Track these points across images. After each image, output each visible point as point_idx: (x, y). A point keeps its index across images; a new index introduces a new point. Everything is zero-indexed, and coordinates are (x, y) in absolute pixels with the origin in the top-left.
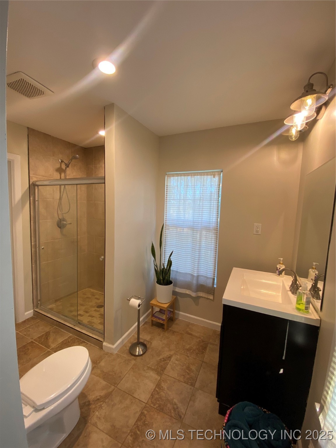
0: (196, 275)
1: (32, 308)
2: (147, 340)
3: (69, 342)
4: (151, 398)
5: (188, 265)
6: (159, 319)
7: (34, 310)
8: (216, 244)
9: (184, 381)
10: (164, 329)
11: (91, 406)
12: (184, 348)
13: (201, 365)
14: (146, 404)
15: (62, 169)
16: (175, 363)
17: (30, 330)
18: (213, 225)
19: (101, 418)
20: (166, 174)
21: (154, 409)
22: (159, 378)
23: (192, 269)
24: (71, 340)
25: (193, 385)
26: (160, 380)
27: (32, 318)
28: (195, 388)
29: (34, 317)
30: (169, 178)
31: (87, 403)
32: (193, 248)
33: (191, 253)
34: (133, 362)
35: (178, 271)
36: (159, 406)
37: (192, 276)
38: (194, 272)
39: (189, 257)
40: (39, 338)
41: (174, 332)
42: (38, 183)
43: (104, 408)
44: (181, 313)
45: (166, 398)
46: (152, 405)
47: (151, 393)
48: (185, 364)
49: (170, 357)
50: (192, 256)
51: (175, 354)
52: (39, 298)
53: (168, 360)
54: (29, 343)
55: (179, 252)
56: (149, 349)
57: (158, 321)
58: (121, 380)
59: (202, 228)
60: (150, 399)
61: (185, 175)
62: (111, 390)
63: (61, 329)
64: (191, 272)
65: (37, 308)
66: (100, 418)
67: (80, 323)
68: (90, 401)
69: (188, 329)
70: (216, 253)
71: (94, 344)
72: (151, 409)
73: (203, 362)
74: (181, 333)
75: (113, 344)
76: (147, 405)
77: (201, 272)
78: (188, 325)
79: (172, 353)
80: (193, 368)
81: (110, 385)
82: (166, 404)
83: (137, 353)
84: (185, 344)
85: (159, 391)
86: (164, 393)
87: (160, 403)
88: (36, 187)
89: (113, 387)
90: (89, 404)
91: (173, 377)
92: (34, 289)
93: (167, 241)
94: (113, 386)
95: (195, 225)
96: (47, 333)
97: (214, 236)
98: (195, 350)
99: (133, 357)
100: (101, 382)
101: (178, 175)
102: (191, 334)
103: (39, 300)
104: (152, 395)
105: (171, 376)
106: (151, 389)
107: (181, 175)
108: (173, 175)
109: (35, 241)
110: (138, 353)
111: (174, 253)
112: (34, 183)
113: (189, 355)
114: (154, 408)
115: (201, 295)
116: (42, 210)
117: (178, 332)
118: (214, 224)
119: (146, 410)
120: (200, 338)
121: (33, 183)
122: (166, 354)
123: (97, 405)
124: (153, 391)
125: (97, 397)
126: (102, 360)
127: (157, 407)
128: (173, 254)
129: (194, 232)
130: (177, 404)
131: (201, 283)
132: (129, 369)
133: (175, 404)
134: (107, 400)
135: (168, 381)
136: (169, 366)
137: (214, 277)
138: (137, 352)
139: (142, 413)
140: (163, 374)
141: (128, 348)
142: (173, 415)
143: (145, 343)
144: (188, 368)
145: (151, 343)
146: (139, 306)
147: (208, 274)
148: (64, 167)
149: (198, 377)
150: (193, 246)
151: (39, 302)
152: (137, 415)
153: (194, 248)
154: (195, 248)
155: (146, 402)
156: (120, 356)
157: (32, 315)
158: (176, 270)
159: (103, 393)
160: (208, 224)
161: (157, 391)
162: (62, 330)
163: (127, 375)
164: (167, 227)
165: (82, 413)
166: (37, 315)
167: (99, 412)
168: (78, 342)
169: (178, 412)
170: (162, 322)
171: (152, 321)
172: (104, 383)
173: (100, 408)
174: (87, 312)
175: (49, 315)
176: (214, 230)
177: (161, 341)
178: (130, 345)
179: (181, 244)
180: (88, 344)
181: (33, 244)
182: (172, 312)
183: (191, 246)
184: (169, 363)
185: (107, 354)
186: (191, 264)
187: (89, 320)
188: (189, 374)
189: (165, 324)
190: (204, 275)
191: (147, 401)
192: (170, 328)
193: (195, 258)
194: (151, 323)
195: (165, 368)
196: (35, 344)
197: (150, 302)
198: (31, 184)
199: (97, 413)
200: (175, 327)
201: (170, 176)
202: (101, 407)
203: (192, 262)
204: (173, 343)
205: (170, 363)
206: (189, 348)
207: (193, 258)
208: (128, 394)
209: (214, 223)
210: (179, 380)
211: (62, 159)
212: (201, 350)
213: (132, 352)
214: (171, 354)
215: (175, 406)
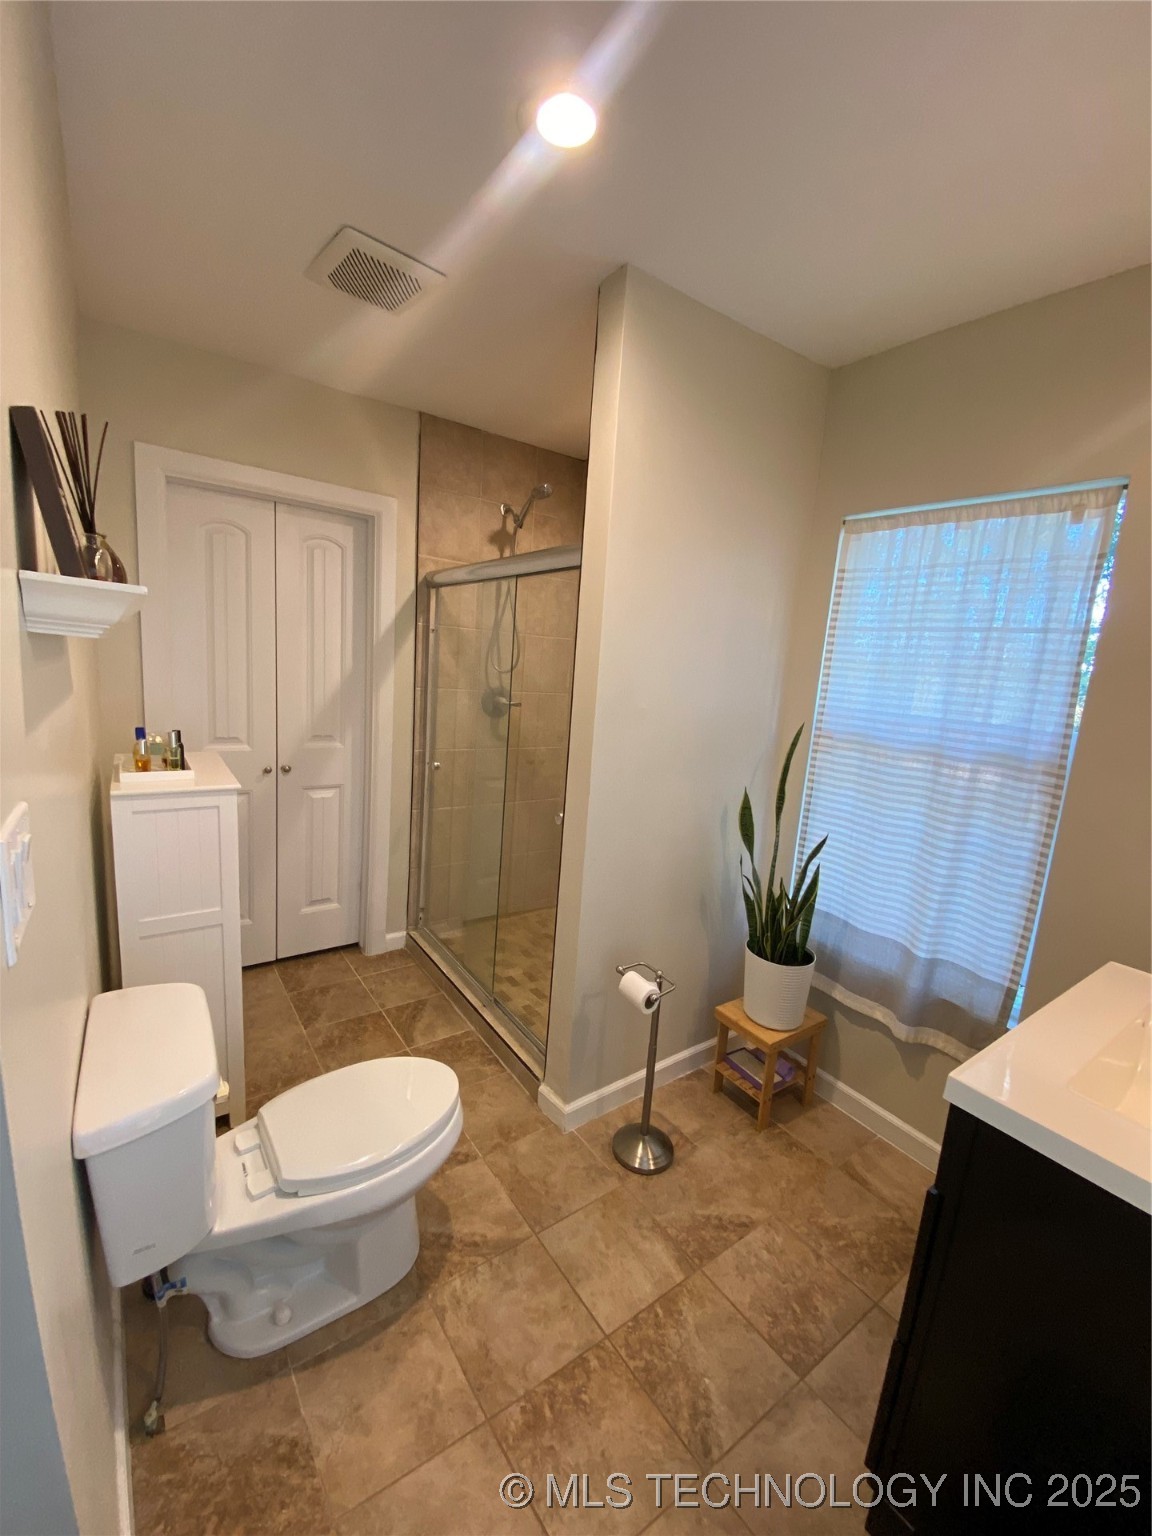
0: (922, 955)
1: (405, 926)
2: (682, 1134)
3: (460, 1047)
4: (629, 1327)
5: (893, 908)
6: (744, 1078)
7: (408, 934)
8: (1047, 841)
9: (770, 1335)
10: (757, 1118)
11: (449, 1254)
12: (812, 1220)
13: (865, 1315)
14: (607, 1337)
15: (507, 533)
16: (756, 1256)
17: (387, 981)
18: (1044, 748)
19: (462, 1304)
20: (844, 522)
21: (623, 1368)
22: (679, 1278)
23: (910, 929)
24: (467, 1042)
25: (801, 1368)
26: (679, 1285)
27: (401, 953)
28: (801, 1383)
29: (406, 952)
30: (854, 536)
31: (443, 1240)
32: (925, 842)
33: (913, 859)
34: (613, 1184)
35: (851, 921)
36: (647, 1370)
37: (908, 955)
38: (916, 943)
39: (903, 877)
40: (398, 1009)
41: (792, 1145)
42: (439, 579)
43: (480, 1279)
44: (841, 1085)
45: (678, 1357)
46: (623, 1352)
47: (635, 1313)
48: (794, 1276)
49: (746, 1226)
50: (919, 875)
51: (769, 1225)
52: (421, 905)
53: (735, 1231)
54: (374, 1014)
55: (863, 846)
56: (678, 1165)
57: (737, 1083)
58: (557, 1222)
59: (983, 758)
60: (625, 1328)
61: (925, 519)
62: (518, 1234)
63: (454, 1005)
64: (906, 939)
65: (416, 929)
66: (458, 1302)
67: (497, 1002)
68: (452, 1237)
69: (855, 1159)
70: (1039, 879)
71: (519, 1078)
72: (616, 1363)
73: (876, 1305)
74: (819, 1161)
75: (567, 1100)
76: (607, 1343)
77: (952, 950)
78: (863, 1140)
79: (758, 1214)
80: (826, 1309)
81: (520, 1218)
82: (671, 1377)
83: (638, 1161)
84: (821, 1205)
85: (663, 1321)
86: (680, 1336)
87: (652, 1361)
88: (433, 592)
89: (527, 1229)
90: (448, 1247)
91: (732, 1299)
92: (412, 875)
93: (817, 797)
94: (530, 1226)
95: (948, 743)
96: (420, 1002)
97: (1038, 802)
98: (856, 1246)
99: (617, 1167)
100: (499, 1199)
101: (893, 522)
102: (864, 1183)
103: (423, 909)
104: (635, 1318)
105: (726, 1291)
106: (640, 1299)
107: (909, 520)
108: (874, 525)
109: (423, 746)
110: (640, 1164)
111: (830, 846)
112: (429, 579)
113: (823, 1251)
114: (627, 1366)
115: (940, 1045)
116: (446, 658)
117: (810, 1151)
118: (1052, 744)
119: (598, 1358)
120: (897, 1209)
121: (425, 578)
122: (735, 1206)
123: (467, 1260)
124: (643, 1307)
125: (473, 1235)
126: (525, 1135)
127: (636, 1368)
128: (824, 848)
129: (941, 775)
130: (710, 1399)
131: (946, 996)
132: (594, 1197)
133: (706, 1398)
134: (496, 1261)
135: (707, 1303)
136: (728, 1254)
137: (1014, 987)
138: (636, 1156)
139: (581, 1361)
140: (699, 1272)
141: (612, 1133)
142: (683, 1427)
143: (674, 1139)
144: (804, 1297)
145: (695, 1148)
146: (649, 1003)
147: (983, 966)
148: (511, 526)
149: (831, 1349)
150: (928, 835)
151: (421, 915)
152: (568, 1356)
153: (930, 840)
154: (935, 842)
155: (607, 1332)
156: (578, 1146)
157: (401, 945)
158: (842, 916)
159: (495, 1233)
160: (1019, 744)
161: (657, 1315)
162: (456, 1008)
163: (580, 1216)
164: (821, 740)
165: (419, 1261)
166: (412, 950)
167: (463, 1283)
168: (483, 1055)
169: (706, 1430)
170: (751, 1092)
171: (719, 1076)
172: (506, 1204)
173: (471, 1273)
174: (531, 978)
175: (435, 957)
176: (1045, 773)
177: (732, 1155)
178: (621, 1124)
179: (876, 817)
180: (504, 1070)
181: (416, 751)
182: (805, 1070)
183: (920, 831)
184: (734, 1243)
185: (545, 1122)
186: (911, 907)
187: (527, 1003)
188: (797, 1321)
189: (761, 1105)
190: (964, 965)
191: (611, 1331)
192: (780, 1125)
193: (929, 885)
194: (712, 1081)
195: (712, 1256)
196: (383, 1023)
197: (720, 1008)
198: (422, 582)
199: (457, 1283)
200: (802, 1128)
201: (857, 528)
202: (473, 1270)
203: (913, 899)
204: (776, 1184)
205: (736, 1246)
206: (835, 1227)
207: (921, 881)
208: (562, 1273)
209: (1047, 739)
210: (752, 1325)
211: (508, 502)
212: (885, 1259)
213: (618, 1151)
214: (754, 1217)
215: (702, 1404)
